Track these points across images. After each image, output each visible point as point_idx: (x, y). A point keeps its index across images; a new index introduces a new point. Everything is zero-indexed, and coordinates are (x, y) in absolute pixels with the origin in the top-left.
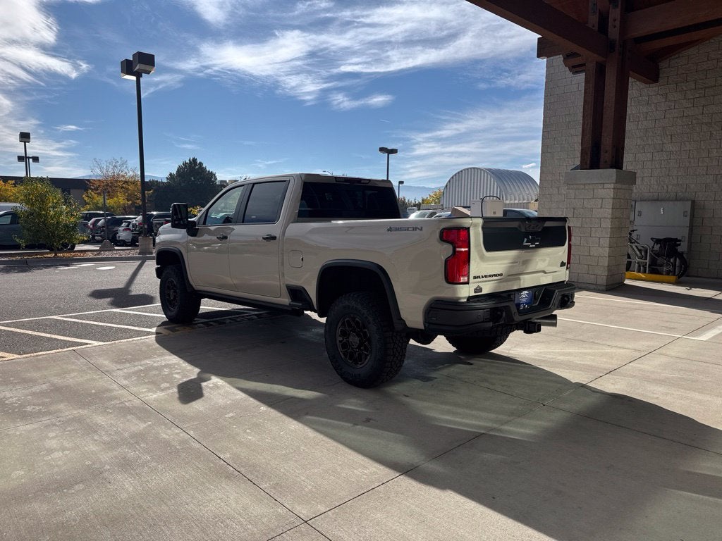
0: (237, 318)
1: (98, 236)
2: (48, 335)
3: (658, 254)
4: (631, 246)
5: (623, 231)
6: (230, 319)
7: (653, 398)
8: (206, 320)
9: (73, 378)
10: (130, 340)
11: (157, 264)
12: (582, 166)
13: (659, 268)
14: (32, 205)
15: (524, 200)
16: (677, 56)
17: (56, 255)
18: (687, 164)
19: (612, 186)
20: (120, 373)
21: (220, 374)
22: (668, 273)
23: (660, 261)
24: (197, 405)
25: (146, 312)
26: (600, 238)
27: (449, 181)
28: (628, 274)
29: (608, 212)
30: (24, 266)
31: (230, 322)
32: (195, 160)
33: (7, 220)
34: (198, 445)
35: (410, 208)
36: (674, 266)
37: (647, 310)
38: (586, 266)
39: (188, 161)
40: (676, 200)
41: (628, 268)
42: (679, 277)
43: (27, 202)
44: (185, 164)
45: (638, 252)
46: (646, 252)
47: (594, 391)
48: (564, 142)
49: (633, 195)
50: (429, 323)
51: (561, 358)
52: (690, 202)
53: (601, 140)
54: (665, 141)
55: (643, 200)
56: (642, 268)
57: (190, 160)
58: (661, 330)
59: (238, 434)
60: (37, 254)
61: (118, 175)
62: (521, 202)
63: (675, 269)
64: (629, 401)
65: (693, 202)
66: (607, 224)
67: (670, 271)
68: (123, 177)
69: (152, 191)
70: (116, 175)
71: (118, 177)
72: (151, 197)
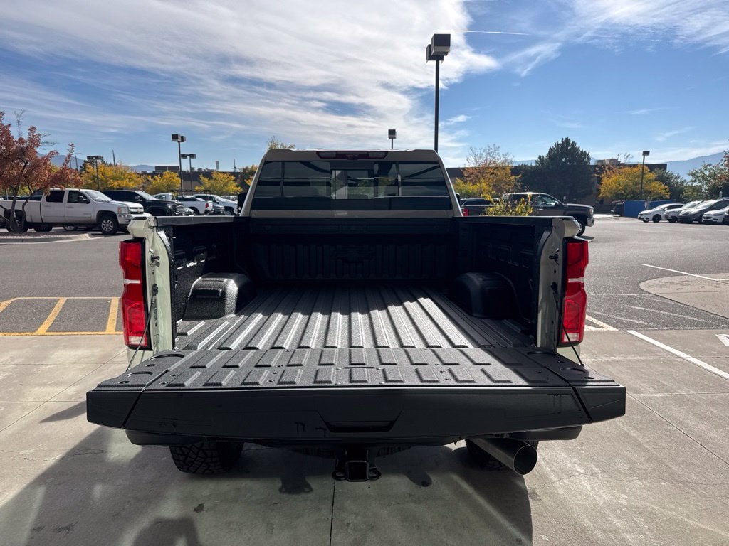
32: (567, 140)
44: (557, 145)
57: (562, 141)
61: (490, 161)
68: (495, 162)
69: (520, 176)
70: (488, 162)
71: (490, 164)
72: (518, 181)
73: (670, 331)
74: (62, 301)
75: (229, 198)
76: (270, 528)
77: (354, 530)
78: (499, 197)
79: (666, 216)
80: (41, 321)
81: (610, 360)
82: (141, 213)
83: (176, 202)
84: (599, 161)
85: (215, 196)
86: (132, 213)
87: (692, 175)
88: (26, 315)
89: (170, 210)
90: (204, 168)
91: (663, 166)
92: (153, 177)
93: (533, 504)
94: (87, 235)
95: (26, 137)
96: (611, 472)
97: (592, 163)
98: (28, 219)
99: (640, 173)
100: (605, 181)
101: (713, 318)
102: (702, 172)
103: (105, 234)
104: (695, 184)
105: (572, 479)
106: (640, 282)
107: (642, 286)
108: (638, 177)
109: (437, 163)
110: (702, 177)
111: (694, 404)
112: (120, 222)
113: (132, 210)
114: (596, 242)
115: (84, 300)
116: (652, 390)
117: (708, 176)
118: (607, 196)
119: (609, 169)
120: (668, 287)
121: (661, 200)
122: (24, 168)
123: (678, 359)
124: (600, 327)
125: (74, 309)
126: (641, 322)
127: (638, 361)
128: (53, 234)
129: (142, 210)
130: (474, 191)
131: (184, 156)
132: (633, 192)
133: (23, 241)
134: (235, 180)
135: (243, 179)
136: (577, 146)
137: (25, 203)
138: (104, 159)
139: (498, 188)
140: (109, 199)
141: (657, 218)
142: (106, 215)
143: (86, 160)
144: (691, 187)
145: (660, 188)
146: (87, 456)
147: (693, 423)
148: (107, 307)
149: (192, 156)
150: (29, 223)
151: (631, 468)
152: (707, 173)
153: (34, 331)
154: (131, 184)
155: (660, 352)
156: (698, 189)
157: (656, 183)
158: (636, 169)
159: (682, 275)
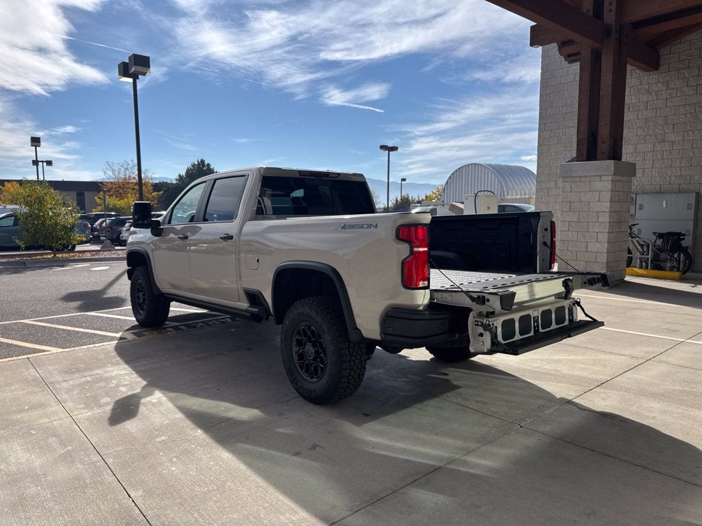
0: (210, 321)
1: (103, 236)
2: (10, 341)
3: (661, 250)
4: (632, 241)
5: (622, 224)
6: (203, 322)
7: (649, 418)
8: (177, 324)
9: (12, 391)
10: (92, 346)
11: (128, 265)
12: (579, 158)
13: (662, 264)
14: (31, 206)
15: (525, 195)
16: (679, 41)
17: (55, 255)
18: (691, 155)
19: (610, 178)
20: (65, 385)
21: (165, 388)
22: (672, 269)
23: (663, 256)
24: (130, 426)
25: (120, 315)
26: (597, 233)
27: (450, 177)
28: (628, 270)
29: (606, 206)
30: (20, 267)
31: (201, 326)
32: (203, 161)
33: (10, 222)
34: (111, 479)
35: (414, 205)
36: (678, 261)
37: (648, 310)
38: (583, 263)
39: (196, 163)
40: (680, 192)
41: (629, 264)
42: (683, 274)
43: (27, 204)
44: (194, 165)
45: (639, 247)
46: (648, 246)
47: (580, 409)
48: (561, 134)
49: (633, 188)
50: (386, 334)
51: (547, 367)
52: (694, 194)
53: (597, 131)
54: (667, 131)
55: (645, 193)
56: (644, 263)
57: (198, 162)
58: (662, 333)
59: (161, 464)
60: (36, 255)
61: (130, 177)
62: (523, 197)
63: (679, 264)
64: (621, 421)
65: (698, 194)
66: (605, 218)
67: (674, 267)
69: (161, 192)
71: (129, 179)
72: (161, 197)
136: (212, 167)
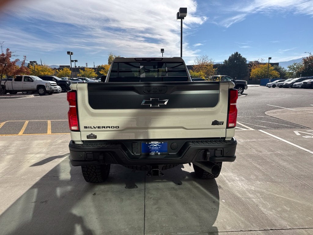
32: (237, 53)
44: (233, 55)
57: (235, 53)
68: (206, 63)
69: (217, 69)
70: (203, 63)
71: (204, 63)
72: (216, 71)
73: (275, 130)
74: (27, 122)
75: (92, 79)
76: (122, 200)
77: (153, 199)
78: (208, 77)
79: (278, 85)
80: (20, 130)
81: (251, 141)
82: (56, 86)
83: (70, 81)
84: (250, 62)
85: (86, 78)
86: (52, 86)
87: (289, 67)
88: (13, 127)
89: (68, 84)
90: (81, 66)
91: (277, 64)
92: (59, 70)
93: (220, 190)
94: (33, 95)
95: (5, 53)
96: (249, 180)
97: (247, 63)
98: (7, 89)
99: (268, 67)
100: (253, 70)
101: (293, 125)
102: (293, 66)
103: (41, 95)
104: (290, 71)
105: (234, 182)
106: (265, 111)
107: (266, 113)
108: (267, 68)
109: (182, 63)
110: (293, 68)
111: (282, 156)
112: (47, 90)
113: (52, 84)
114: (248, 96)
115: (36, 121)
116: (266, 151)
117: (296, 68)
118: (253, 77)
119: (255, 65)
120: (276, 113)
121: (276, 78)
122: (4, 67)
123: (278, 140)
124: (248, 129)
125: (32, 125)
126: (264, 127)
127: (262, 141)
128: (18, 95)
129: (56, 85)
130: (198, 75)
131: (72, 61)
132: (265, 75)
133: (5, 98)
134: (95, 71)
135: (98, 71)
136: (241, 55)
137: (5, 82)
138: (37, 63)
139: (207, 74)
140: (42, 80)
141: (274, 86)
142: (40, 87)
143: (29, 63)
144: (289, 72)
145: (276, 73)
146: (48, 178)
147: (281, 162)
148: (46, 124)
149: (76, 61)
150: (7, 90)
151: (256, 178)
152: (295, 67)
153: (18, 134)
154: (49, 74)
155: (271, 138)
156: (292, 74)
157: (274, 71)
158: (266, 65)
159: (282, 108)
